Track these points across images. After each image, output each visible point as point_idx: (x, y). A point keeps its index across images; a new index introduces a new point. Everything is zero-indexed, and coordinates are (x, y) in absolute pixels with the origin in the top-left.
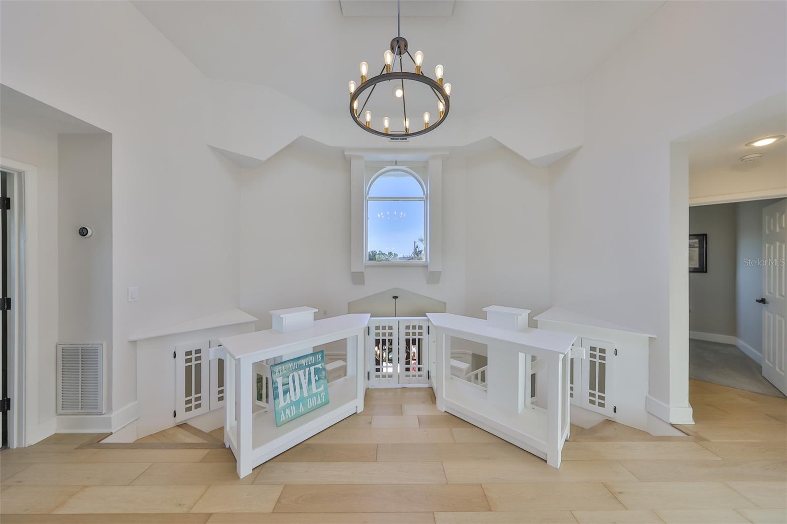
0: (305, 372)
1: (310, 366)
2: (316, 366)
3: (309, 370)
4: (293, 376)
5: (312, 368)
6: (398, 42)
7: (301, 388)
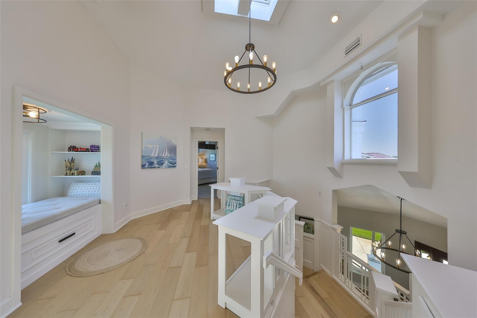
0: (236, 202)
1: (238, 201)
2: (240, 202)
3: (237, 202)
4: (232, 201)
5: (238, 202)
6: (250, 45)
7: (233, 207)
